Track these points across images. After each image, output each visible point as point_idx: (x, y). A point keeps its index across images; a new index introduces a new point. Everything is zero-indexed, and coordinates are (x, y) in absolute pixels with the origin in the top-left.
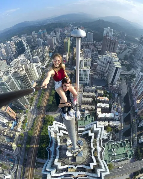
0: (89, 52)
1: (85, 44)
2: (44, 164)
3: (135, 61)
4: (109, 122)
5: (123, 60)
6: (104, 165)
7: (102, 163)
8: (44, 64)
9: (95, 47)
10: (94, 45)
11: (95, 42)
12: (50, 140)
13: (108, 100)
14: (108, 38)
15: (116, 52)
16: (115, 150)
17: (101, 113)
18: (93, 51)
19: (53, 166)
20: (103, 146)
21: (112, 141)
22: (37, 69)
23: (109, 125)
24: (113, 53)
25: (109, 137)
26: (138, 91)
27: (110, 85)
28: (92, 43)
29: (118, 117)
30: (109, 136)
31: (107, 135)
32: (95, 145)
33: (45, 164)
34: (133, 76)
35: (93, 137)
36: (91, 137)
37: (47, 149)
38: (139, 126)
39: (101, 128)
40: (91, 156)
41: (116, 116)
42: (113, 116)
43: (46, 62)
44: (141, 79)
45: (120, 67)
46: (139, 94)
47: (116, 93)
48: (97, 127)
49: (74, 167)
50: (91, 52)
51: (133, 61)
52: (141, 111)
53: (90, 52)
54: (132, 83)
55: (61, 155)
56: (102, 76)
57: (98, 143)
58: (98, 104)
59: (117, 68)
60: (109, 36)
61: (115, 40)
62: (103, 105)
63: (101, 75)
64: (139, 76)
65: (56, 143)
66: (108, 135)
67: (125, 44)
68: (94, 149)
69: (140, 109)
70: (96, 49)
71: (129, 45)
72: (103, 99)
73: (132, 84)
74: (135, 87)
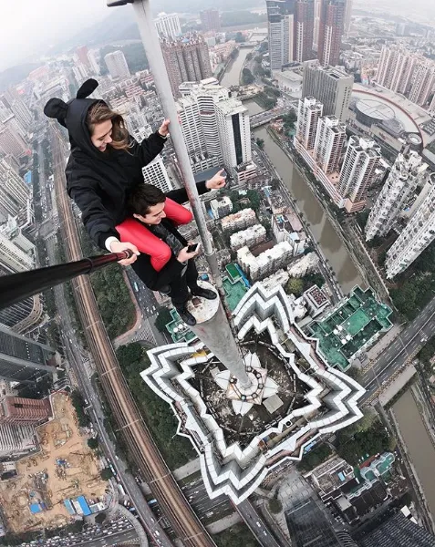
0: (134, 110)
1: (110, 93)
2: (198, 474)
3: (277, 75)
4: (285, 269)
5: (242, 88)
6: (339, 378)
7: (333, 376)
8: (26, 215)
9: (144, 88)
10: (140, 84)
11: (138, 74)
12: (171, 405)
13: (253, 213)
14: (173, 45)
15: (213, 75)
16: (340, 328)
17: (251, 257)
18: (144, 104)
19: (224, 462)
20: (308, 336)
21: (321, 310)
22: (14, 240)
23: (291, 277)
24: (204, 82)
25: (306, 306)
26: (321, 152)
27: (239, 171)
28: (131, 80)
29: (303, 242)
30: (307, 303)
31: (301, 304)
32: (288, 345)
33: (200, 471)
34: (290, 119)
35: (272, 330)
36: (266, 331)
37: (178, 433)
38: (368, 238)
39: (278, 295)
40: (297, 377)
41: (296, 244)
42: (289, 248)
43: (29, 207)
44: (313, 116)
45: (241, 109)
46: (327, 158)
47: (264, 184)
48: (265, 300)
49: (274, 430)
50: (141, 108)
51: (270, 80)
52: (353, 199)
53: (138, 109)
54: (295, 138)
55: (223, 424)
56: (203, 158)
57: (292, 336)
58: (234, 239)
59: (233, 116)
60: (170, 37)
61: (195, 43)
62: (248, 235)
63: (200, 157)
64: (305, 110)
65: (191, 404)
66: (305, 303)
67: (227, 41)
68: (292, 356)
69: (347, 196)
70: (149, 93)
71: (240, 38)
72: (238, 217)
73: (295, 142)
74: (306, 145)
